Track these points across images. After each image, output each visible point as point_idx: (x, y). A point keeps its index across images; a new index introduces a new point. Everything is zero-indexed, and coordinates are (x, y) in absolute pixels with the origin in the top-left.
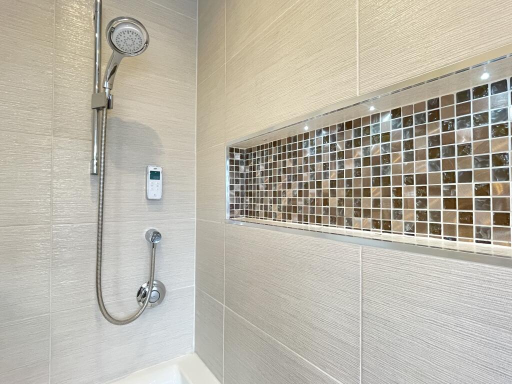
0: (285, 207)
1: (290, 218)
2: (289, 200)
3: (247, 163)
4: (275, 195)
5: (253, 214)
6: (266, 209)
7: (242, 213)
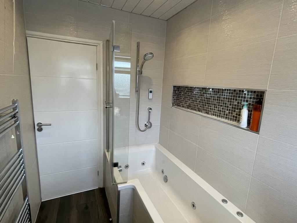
0: (188, 105)
1: (189, 108)
2: (189, 104)
3: (178, 90)
4: (185, 102)
5: (179, 106)
6: (183, 105)
7: (176, 105)
